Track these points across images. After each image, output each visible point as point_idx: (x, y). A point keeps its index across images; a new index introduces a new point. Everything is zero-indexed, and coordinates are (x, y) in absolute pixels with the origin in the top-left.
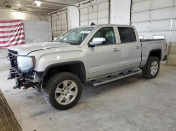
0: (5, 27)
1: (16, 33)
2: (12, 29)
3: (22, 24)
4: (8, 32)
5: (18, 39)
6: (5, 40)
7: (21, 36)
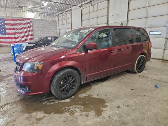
0: (16, 24)
1: (25, 30)
2: (22, 26)
3: (31, 22)
4: (18, 29)
5: (28, 36)
6: (17, 36)
7: (30, 33)
